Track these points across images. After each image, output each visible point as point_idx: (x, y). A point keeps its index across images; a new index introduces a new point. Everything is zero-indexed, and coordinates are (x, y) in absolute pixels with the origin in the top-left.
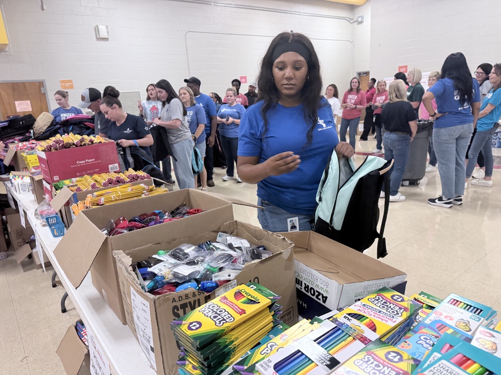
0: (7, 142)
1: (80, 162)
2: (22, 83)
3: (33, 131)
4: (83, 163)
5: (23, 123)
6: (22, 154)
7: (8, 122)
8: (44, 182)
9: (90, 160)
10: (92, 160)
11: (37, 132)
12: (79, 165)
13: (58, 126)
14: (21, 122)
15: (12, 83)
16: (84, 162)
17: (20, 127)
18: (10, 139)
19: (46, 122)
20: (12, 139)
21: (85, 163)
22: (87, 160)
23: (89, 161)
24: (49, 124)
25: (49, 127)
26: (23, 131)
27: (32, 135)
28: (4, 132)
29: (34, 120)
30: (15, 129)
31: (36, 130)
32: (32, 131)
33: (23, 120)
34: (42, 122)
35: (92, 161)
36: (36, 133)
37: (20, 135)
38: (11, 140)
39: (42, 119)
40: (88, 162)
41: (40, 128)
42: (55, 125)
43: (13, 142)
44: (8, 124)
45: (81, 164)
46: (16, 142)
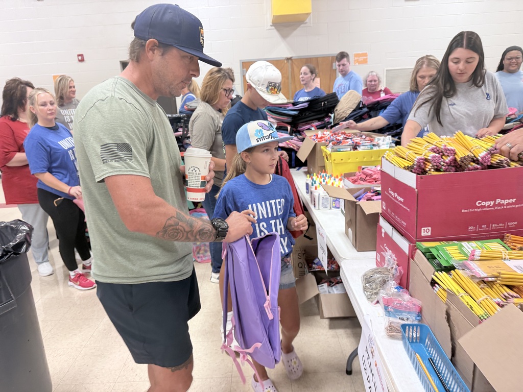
0: (303, 128)
1: (483, 204)
2: (315, 58)
3: (334, 116)
4: (489, 206)
5: (325, 103)
6: (322, 147)
7: (309, 103)
8: (382, 222)
9: (506, 201)
10: (511, 201)
11: (338, 117)
12: (479, 210)
13: (365, 110)
14: (323, 103)
15: (306, 59)
16: (492, 203)
17: (321, 110)
18: (306, 124)
19: (352, 104)
20: (309, 124)
21: (495, 205)
22: (498, 201)
23: (503, 202)
24: (354, 107)
25: (354, 111)
26: (322, 115)
27: (332, 120)
28: (302, 115)
29: (337, 101)
30: (314, 112)
31: (338, 115)
32: (332, 116)
33: (326, 100)
34: (347, 104)
35: (508, 204)
36: (337, 119)
37: (319, 120)
38: (308, 126)
39: (347, 99)
40: (499, 204)
41: (343, 112)
42: (361, 108)
43: (309, 129)
44: (309, 105)
45: (484, 207)
46: (313, 129)
